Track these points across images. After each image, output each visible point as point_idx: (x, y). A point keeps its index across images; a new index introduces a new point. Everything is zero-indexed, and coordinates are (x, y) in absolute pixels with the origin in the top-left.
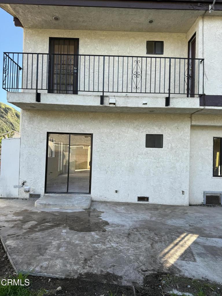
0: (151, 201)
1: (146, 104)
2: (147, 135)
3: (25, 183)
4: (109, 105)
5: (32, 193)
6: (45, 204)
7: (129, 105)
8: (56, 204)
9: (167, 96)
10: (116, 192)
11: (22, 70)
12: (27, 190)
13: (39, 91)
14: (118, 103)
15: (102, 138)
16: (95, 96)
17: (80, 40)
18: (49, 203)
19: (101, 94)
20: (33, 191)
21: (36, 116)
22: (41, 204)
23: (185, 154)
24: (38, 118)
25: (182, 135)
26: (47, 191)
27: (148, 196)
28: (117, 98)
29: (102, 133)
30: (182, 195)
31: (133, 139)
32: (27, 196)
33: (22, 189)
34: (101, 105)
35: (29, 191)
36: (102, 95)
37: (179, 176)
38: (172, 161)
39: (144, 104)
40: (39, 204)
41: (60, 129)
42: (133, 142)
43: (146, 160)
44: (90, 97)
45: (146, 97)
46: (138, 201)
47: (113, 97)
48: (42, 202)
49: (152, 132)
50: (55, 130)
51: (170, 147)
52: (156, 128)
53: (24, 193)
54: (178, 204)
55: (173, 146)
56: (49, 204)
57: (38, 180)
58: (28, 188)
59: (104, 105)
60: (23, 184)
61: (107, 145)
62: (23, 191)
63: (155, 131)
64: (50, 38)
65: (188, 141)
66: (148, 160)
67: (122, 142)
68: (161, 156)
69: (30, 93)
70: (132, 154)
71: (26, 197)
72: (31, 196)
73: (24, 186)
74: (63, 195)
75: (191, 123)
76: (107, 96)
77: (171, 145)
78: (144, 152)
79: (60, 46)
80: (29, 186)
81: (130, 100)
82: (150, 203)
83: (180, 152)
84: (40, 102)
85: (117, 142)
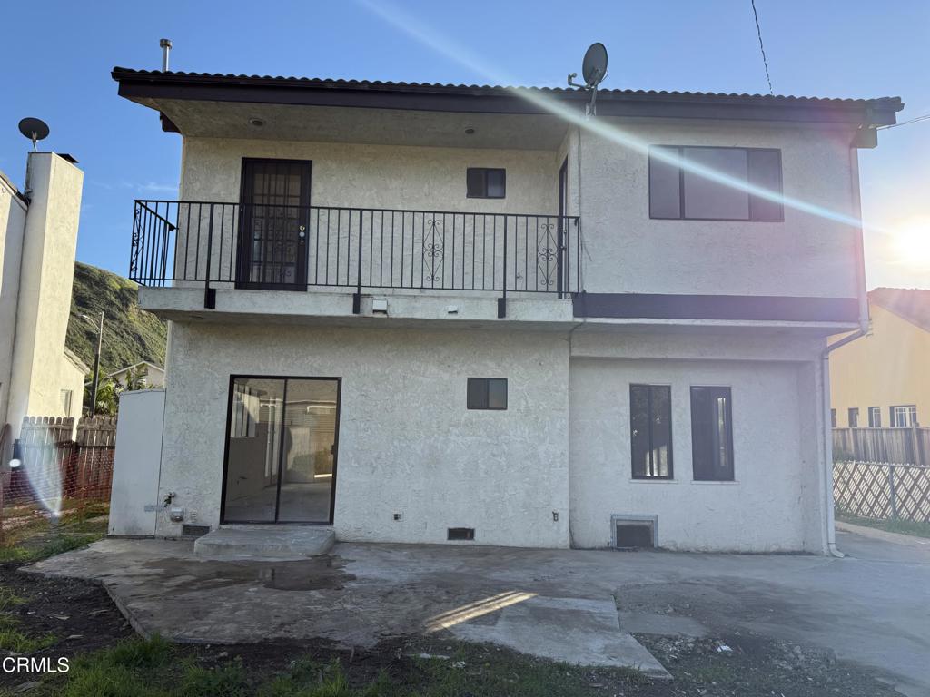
0: (479, 539)
1: (456, 312)
2: (470, 380)
3: (172, 500)
4: (372, 315)
5: (189, 522)
6: (219, 546)
7: (418, 315)
8: (244, 546)
9: (501, 295)
10: (396, 517)
11: (175, 230)
12: (176, 515)
13: (212, 285)
14: (394, 311)
15: (364, 388)
16: (342, 295)
17: (313, 163)
18: (229, 543)
19: (355, 290)
20: (191, 518)
21: (206, 336)
22: (208, 545)
23: (558, 425)
24: (208, 342)
25: (549, 381)
26: (225, 519)
27: (472, 527)
28: (390, 300)
29: (365, 375)
30: (551, 524)
31: (437, 389)
32: (177, 530)
33: (165, 516)
34: (355, 315)
35: (181, 519)
36: (356, 292)
37: (545, 476)
38: (528, 441)
39: (449, 312)
40: (203, 546)
41: (262, 367)
42: (437, 398)
43: (468, 438)
44: (329, 297)
45: (454, 297)
46: (450, 538)
47: (383, 298)
48: (212, 542)
49: (482, 374)
50: (251, 369)
51: (522, 408)
52: (491, 364)
53: (171, 523)
54: (544, 546)
55: (530, 405)
56: (228, 545)
57: (205, 492)
58: (179, 510)
59: (361, 315)
60: (169, 501)
61: (376, 405)
62: (168, 519)
63: (489, 370)
64: (244, 159)
65: (565, 394)
66: (474, 438)
67: (411, 396)
68: (504, 428)
69: (193, 289)
70: (434, 425)
71: (173, 534)
72: (187, 529)
73: (170, 506)
74: (266, 527)
75: (570, 352)
76: (369, 295)
77: (527, 402)
78: (463, 419)
79: (267, 176)
80: (183, 507)
81: (418, 305)
82: (478, 544)
83: (548, 419)
84: (214, 308)
85: (398, 397)
